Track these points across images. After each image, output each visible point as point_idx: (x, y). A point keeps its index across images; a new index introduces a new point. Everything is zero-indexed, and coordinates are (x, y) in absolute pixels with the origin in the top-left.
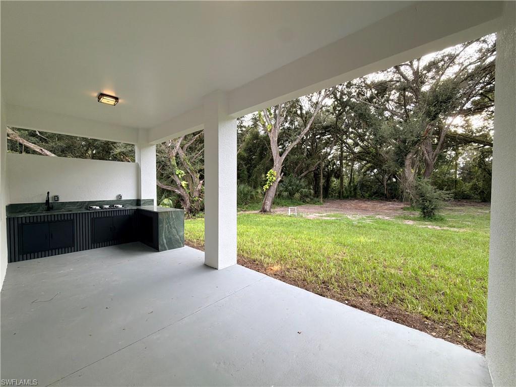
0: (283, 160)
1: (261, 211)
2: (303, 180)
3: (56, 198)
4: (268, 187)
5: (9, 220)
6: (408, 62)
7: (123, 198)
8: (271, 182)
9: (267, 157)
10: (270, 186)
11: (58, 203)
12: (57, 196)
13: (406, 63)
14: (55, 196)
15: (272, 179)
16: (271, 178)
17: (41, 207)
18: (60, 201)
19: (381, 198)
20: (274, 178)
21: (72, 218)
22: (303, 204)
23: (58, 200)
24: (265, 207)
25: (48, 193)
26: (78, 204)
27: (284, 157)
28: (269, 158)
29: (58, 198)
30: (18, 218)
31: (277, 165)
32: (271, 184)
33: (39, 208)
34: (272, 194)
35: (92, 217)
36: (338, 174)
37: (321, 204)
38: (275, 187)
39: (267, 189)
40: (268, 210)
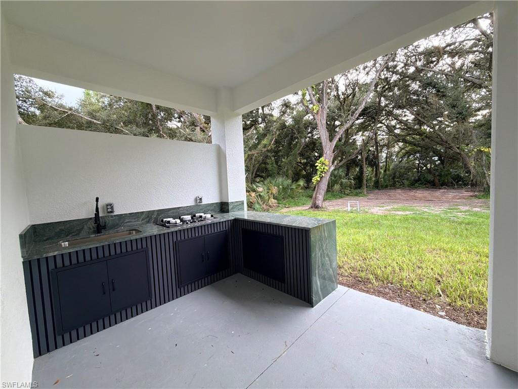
0: (334, 146)
1: (312, 207)
2: (341, 170)
3: (110, 207)
4: (319, 179)
5: (29, 266)
6: (487, 14)
7: (204, 202)
8: (322, 172)
9: (298, 147)
10: (321, 178)
11: (112, 216)
12: (111, 205)
13: (485, 15)
14: (107, 205)
15: (324, 169)
16: (322, 168)
17: (85, 227)
18: (117, 212)
19: (427, 186)
20: (327, 168)
21: (144, 246)
22: (344, 197)
23: (112, 212)
24: (317, 202)
25: (97, 199)
26: (143, 216)
27: (335, 142)
28: (300, 148)
29: (112, 208)
30: (47, 258)
31: (328, 152)
32: (323, 175)
33: (83, 228)
34: (324, 186)
35: (175, 240)
36: (373, 162)
37: (365, 195)
38: (328, 178)
39: (317, 180)
40: (320, 206)
